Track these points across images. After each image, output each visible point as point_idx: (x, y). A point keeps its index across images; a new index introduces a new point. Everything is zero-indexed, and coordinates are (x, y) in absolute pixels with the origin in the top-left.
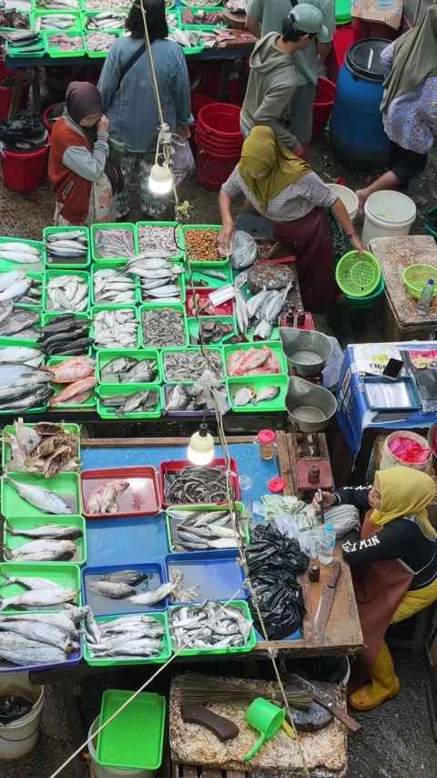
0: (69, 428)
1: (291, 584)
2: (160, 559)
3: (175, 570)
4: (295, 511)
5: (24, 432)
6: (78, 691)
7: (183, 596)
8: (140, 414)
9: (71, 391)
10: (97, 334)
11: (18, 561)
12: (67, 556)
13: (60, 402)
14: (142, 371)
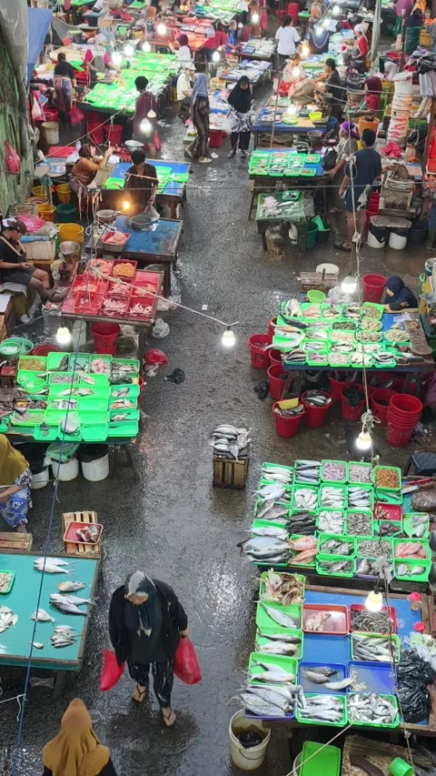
0: (299, 578)
1: (423, 690)
2: (345, 663)
3: (354, 671)
4: (430, 644)
5: (273, 578)
6: (290, 735)
7: (357, 687)
8: (342, 574)
9: (301, 556)
10: (320, 524)
11: (263, 652)
12: (291, 653)
13: (294, 562)
14: (345, 548)
